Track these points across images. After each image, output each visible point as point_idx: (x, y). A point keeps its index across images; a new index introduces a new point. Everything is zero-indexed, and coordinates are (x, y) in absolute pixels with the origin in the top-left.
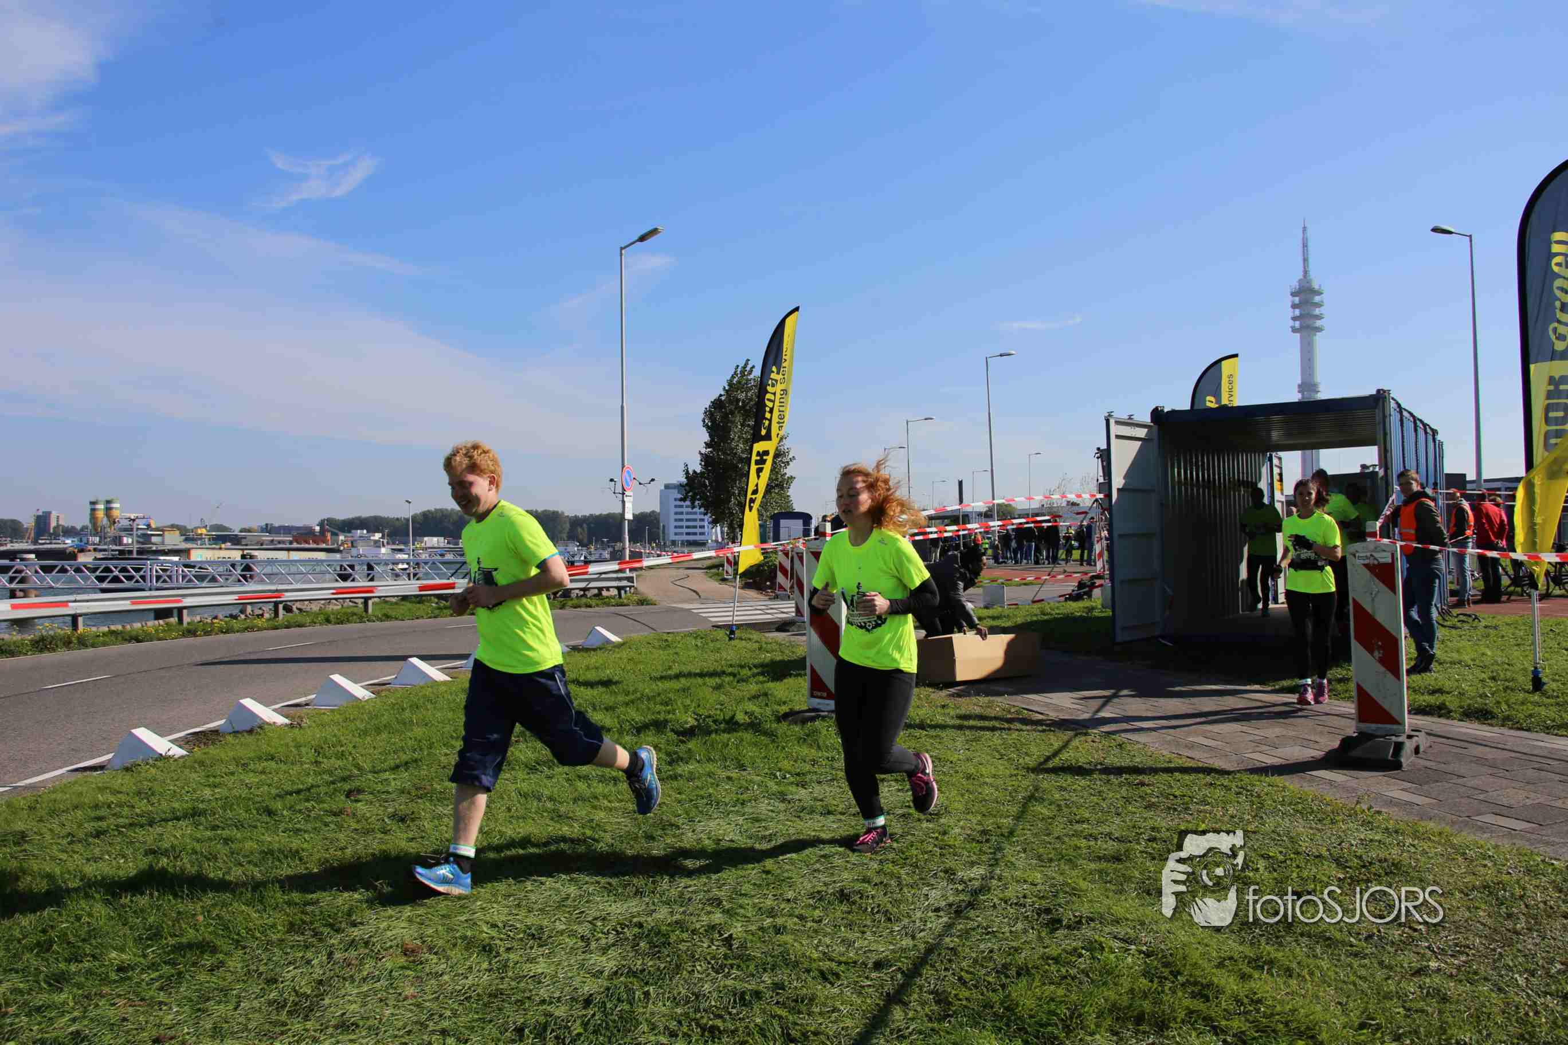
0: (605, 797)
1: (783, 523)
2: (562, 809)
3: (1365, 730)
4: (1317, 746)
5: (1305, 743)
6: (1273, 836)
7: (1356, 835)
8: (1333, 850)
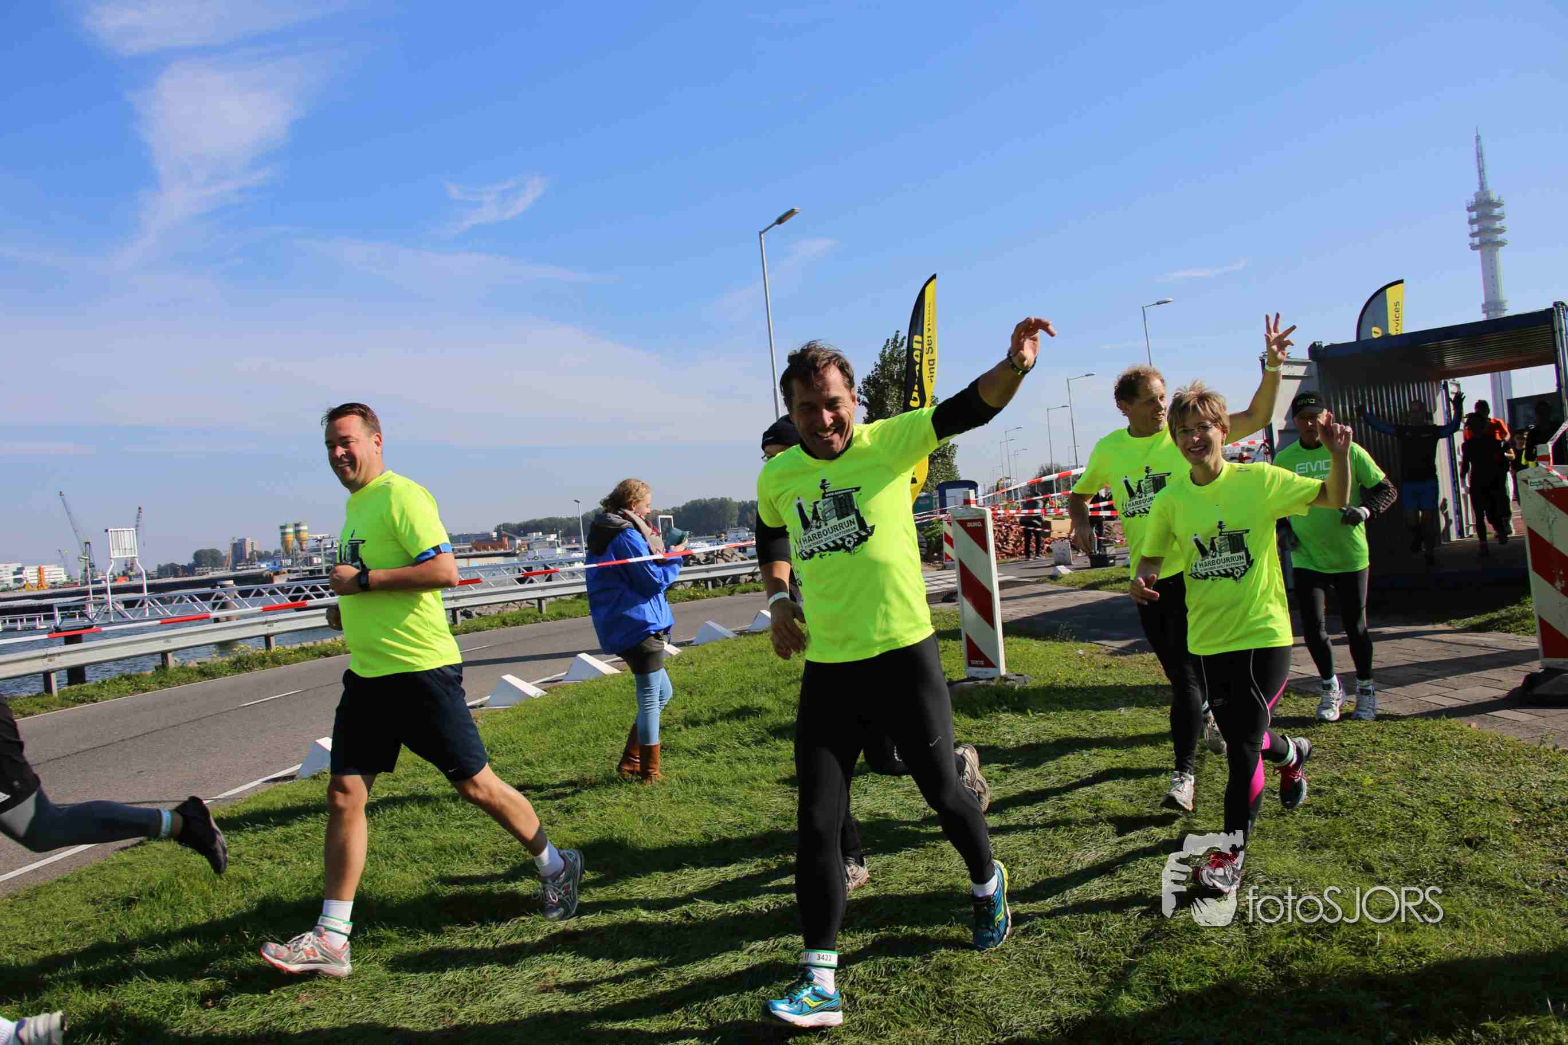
0: (763, 776)
1: (949, 492)
2: (722, 792)
3: (1551, 666)
4: (1500, 685)
5: (1487, 682)
6: (1447, 781)
7: (1536, 776)
8: (1510, 794)
